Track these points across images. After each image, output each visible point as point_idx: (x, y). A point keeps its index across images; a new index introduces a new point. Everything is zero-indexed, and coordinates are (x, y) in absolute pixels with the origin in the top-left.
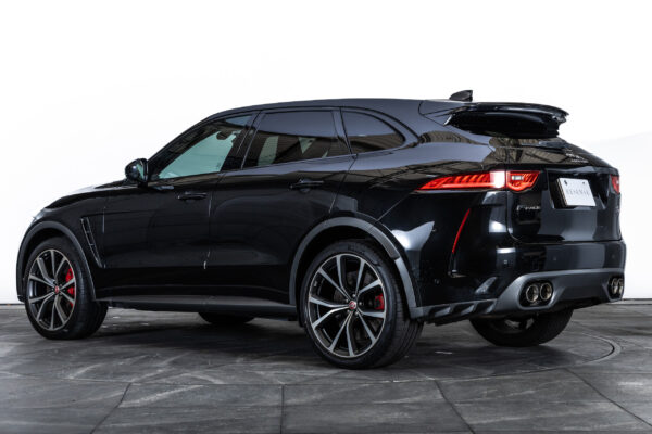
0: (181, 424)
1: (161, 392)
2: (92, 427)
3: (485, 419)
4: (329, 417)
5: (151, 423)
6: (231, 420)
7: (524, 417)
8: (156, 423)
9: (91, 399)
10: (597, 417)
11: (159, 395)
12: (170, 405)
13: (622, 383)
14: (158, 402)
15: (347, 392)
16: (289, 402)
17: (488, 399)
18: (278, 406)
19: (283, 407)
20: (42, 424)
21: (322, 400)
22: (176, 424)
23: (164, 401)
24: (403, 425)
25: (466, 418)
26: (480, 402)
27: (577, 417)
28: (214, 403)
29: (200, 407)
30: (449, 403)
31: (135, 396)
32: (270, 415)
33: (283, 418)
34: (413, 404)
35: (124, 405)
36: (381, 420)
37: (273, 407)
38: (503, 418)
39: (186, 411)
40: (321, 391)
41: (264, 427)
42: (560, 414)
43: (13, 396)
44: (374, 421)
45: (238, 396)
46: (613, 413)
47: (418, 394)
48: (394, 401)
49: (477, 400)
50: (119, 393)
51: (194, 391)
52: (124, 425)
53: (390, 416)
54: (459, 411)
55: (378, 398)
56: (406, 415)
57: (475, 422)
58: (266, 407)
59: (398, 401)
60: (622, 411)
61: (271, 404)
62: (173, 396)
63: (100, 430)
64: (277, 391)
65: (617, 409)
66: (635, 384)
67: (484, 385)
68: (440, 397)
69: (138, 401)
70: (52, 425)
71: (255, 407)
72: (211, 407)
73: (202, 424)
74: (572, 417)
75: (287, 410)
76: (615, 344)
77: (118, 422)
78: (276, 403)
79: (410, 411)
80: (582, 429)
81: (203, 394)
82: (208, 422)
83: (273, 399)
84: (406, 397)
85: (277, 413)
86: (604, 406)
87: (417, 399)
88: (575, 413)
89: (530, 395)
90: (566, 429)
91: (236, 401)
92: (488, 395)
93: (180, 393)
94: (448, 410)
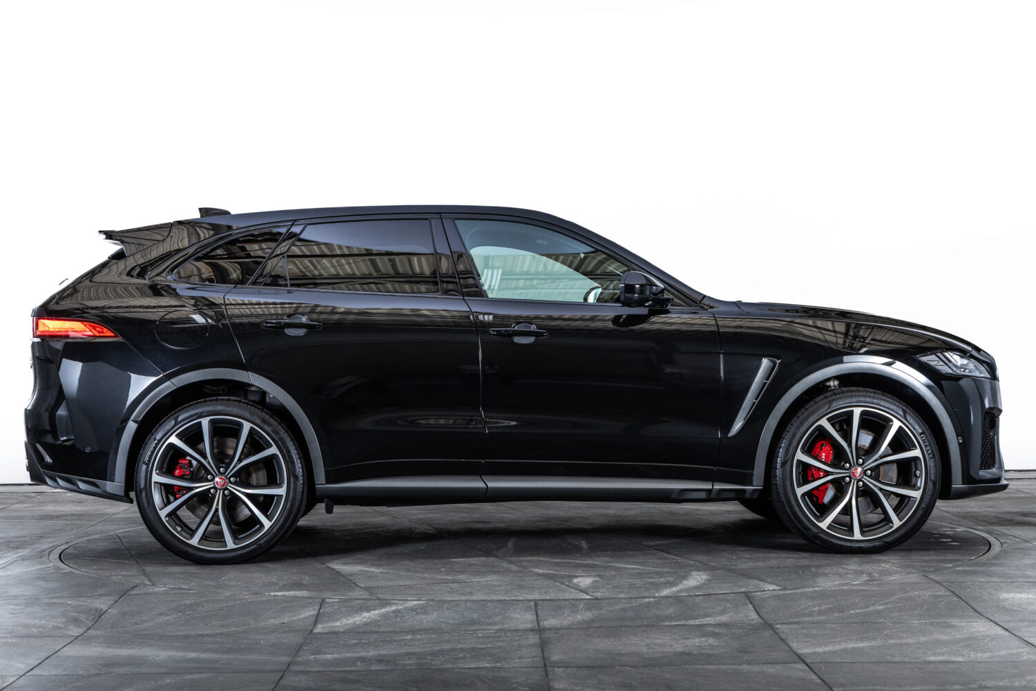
0: (406, 654)
1: (368, 610)
2: (286, 659)
3: (820, 646)
4: (605, 645)
5: (363, 654)
6: (474, 649)
7: (873, 643)
8: (372, 653)
9: (272, 621)
10: (972, 642)
11: (366, 614)
12: (382, 629)
13: (1005, 595)
14: (366, 624)
15: (624, 610)
16: (546, 624)
17: (821, 618)
18: (532, 630)
19: (539, 630)
20: (216, 656)
21: (593, 621)
22: (398, 655)
23: (374, 622)
24: (710, 656)
25: (794, 645)
26: (810, 622)
27: (945, 643)
28: (443, 626)
29: (425, 631)
30: (768, 625)
31: (332, 617)
32: (524, 642)
33: (543, 645)
34: (719, 625)
35: (319, 629)
36: (678, 647)
37: (526, 630)
38: (844, 645)
39: (409, 637)
40: (589, 609)
41: (520, 658)
42: (923, 639)
43: (164, 618)
44: (670, 650)
45: (475, 616)
46: (995, 638)
47: (723, 612)
48: (691, 622)
49: (807, 619)
50: (311, 612)
51: (413, 609)
52: (329, 656)
53: (689, 642)
54: (784, 637)
55: (669, 618)
56: (711, 640)
57: (807, 651)
58: (517, 631)
59: (697, 622)
60: (1007, 634)
61: (521, 627)
62: (386, 616)
63: (297, 663)
64: (528, 609)
65: (1000, 631)
66: (1023, 596)
67: (812, 598)
68: (754, 615)
69: (338, 624)
70: (230, 656)
71: (502, 630)
72: (440, 631)
73: (434, 654)
74: (938, 642)
75: (547, 635)
76: (992, 539)
77: (319, 653)
78: (529, 626)
79: (714, 635)
80: (953, 659)
81: (425, 613)
82: (442, 652)
83: (524, 619)
84: (706, 616)
85: (533, 639)
86: (981, 627)
87: (723, 619)
88: (943, 637)
89: (878, 612)
90: (932, 658)
91: (473, 622)
92: (820, 613)
93: (393, 612)
94: (767, 633)
